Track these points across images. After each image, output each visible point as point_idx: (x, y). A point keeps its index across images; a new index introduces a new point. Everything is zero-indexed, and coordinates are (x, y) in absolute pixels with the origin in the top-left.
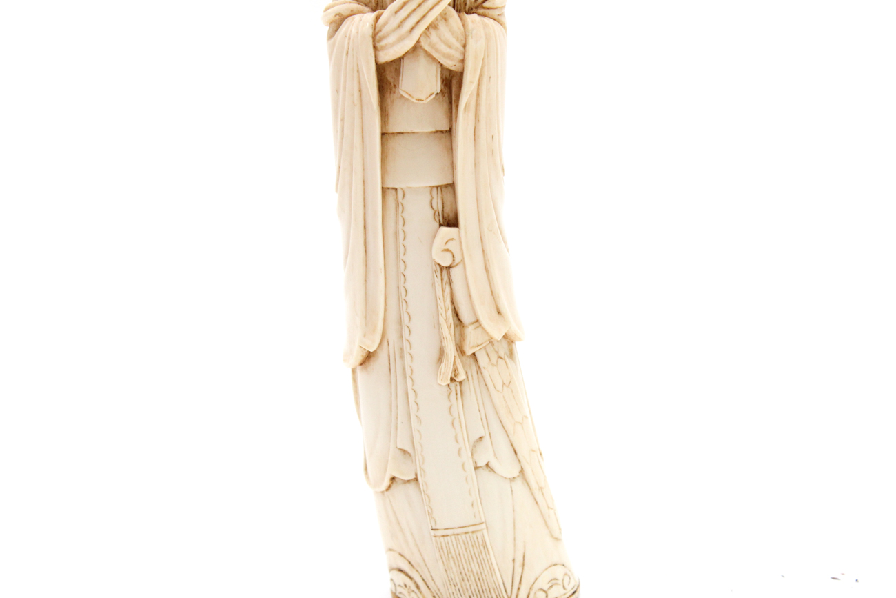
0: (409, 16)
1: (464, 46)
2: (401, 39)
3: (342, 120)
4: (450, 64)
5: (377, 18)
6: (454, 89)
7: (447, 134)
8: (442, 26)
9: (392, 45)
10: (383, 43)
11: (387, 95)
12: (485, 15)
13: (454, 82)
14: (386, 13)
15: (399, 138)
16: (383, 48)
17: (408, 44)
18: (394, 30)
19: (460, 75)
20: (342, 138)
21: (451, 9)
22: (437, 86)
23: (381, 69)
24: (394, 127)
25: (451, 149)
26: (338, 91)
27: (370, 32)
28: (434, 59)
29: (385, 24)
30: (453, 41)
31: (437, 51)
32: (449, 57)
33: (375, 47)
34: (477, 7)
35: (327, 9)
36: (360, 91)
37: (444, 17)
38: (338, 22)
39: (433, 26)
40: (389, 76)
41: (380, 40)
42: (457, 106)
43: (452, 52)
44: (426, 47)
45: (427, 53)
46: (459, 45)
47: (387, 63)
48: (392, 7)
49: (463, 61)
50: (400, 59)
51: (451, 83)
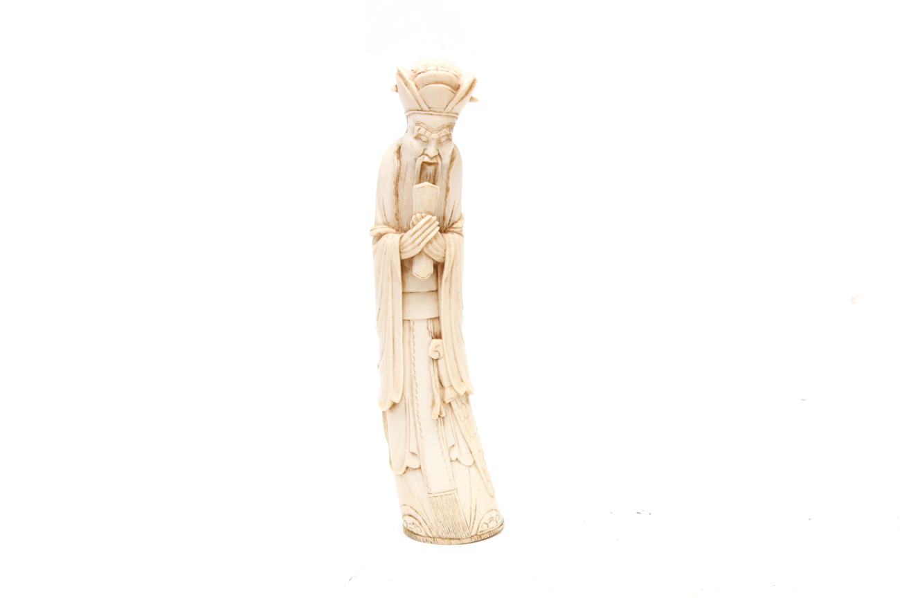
0: (418, 238)
1: (445, 251)
2: (413, 249)
3: (382, 286)
4: (438, 259)
5: (401, 238)
6: (439, 270)
7: (435, 293)
8: (434, 242)
9: (410, 251)
10: (405, 250)
11: (405, 273)
12: (454, 232)
13: (439, 267)
14: (406, 235)
15: (411, 295)
16: (405, 252)
17: (417, 251)
18: (410, 244)
19: (443, 265)
20: (382, 295)
21: (439, 233)
22: (431, 270)
23: (402, 261)
24: (409, 288)
25: (438, 300)
26: (379, 271)
27: (398, 245)
28: (430, 257)
29: (406, 241)
30: (439, 248)
31: (432, 253)
32: (437, 256)
33: (400, 252)
34: (449, 228)
35: (372, 230)
36: (392, 273)
37: (435, 237)
38: (379, 237)
39: (430, 242)
40: (406, 265)
41: (403, 249)
42: (441, 279)
43: (439, 254)
44: (426, 252)
45: (426, 254)
46: (442, 250)
47: (406, 259)
48: (410, 232)
49: (444, 258)
50: (412, 258)
51: (438, 267)
